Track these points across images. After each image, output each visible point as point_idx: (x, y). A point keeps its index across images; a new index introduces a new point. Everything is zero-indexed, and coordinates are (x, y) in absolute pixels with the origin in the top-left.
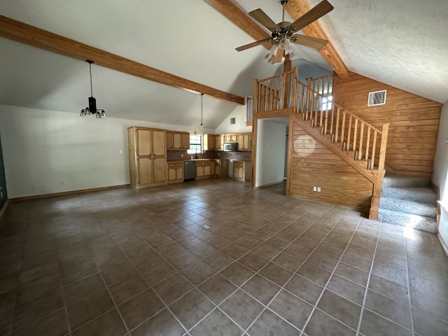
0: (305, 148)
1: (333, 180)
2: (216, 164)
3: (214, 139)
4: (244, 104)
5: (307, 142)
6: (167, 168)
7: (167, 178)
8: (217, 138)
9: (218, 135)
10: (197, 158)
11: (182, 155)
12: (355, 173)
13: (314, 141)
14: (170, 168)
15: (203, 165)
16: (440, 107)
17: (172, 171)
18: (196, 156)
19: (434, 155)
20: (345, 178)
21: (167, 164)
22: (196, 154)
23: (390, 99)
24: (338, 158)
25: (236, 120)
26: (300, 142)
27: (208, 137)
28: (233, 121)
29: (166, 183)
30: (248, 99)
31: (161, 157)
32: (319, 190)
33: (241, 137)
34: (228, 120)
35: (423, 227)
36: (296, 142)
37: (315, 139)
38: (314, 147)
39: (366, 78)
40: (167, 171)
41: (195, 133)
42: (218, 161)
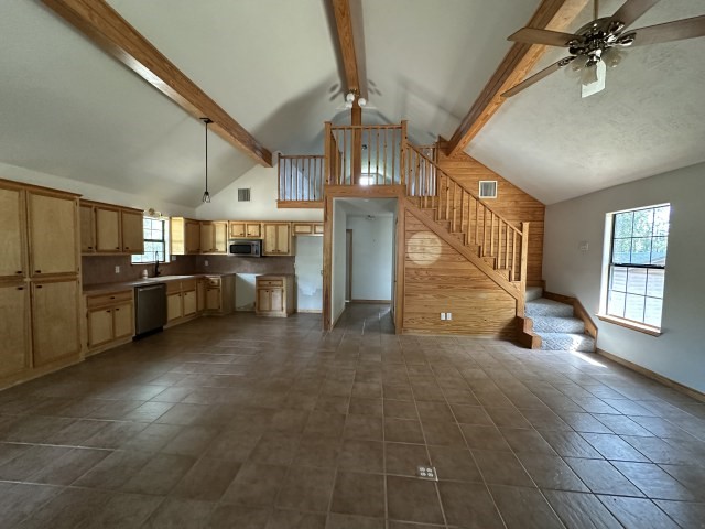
0: (423, 251)
1: (468, 300)
2: (209, 286)
3: (197, 230)
4: (271, 165)
5: (428, 243)
6: (84, 310)
7: (84, 341)
8: (204, 227)
9: (208, 223)
10: (157, 274)
11: (117, 270)
12: (494, 288)
13: (438, 241)
14: (91, 309)
15: (181, 289)
16: (543, 208)
17: (101, 319)
18: (155, 269)
19: (541, 261)
20: (483, 296)
21: (83, 299)
22: (157, 264)
23: (501, 192)
24: (474, 268)
25: (253, 195)
26: (418, 242)
27: (186, 225)
28: (245, 195)
29: (82, 357)
30: (280, 157)
31: (65, 277)
32: (449, 317)
33: (270, 229)
34: (232, 192)
35: (585, 347)
36: (410, 242)
37: (441, 238)
38: (439, 250)
39: (476, 161)
40: (83, 321)
41: (152, 212)
42: (215, 279)
